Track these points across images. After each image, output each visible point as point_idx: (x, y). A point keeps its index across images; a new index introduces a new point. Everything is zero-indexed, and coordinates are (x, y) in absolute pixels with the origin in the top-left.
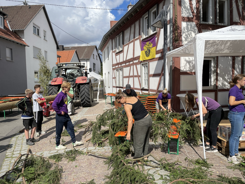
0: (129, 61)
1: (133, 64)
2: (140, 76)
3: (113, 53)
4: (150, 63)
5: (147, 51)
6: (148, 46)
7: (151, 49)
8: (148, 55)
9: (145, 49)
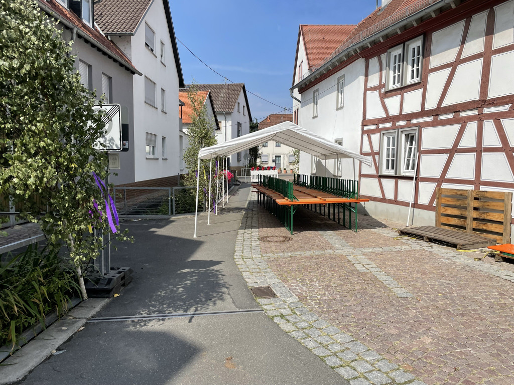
0: (456, 109)
1: (480, 118)
3: (368, 93)
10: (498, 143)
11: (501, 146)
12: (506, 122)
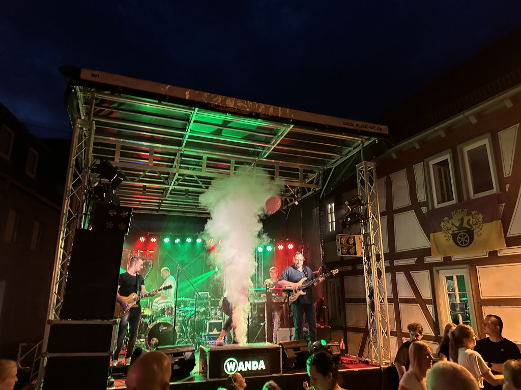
1: (392, 270)
2: (428, 301)
4: (477, 267)
5: (456, 232)
6: (462, 220)
7: (474, 226)
8: (466, 243)
9: (448, 230)
10: (410, 295)
11: (415, 297)
12: (415, 275)
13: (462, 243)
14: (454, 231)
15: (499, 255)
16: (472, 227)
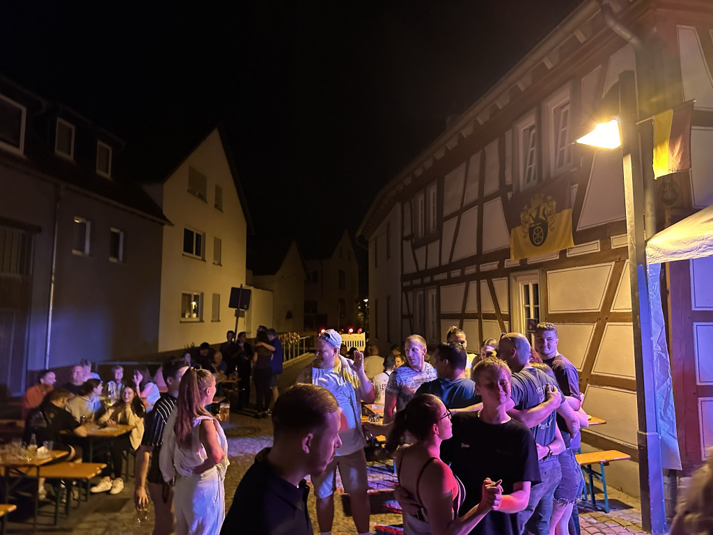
0: (462, 265)
1: (478, 276)
2: (505, 317)
3: (405, 242)
4: (548, 272)
5: (533, 225)
6: (538, 208)
7: (548, 217)
8: (540, 239)
9: (526, 223)
10: (492, 309)
11: (494, 312)
12: (496, 282)
13: (536, 241)
14: (531, 225)
15: (568, 256)
16: (546, 219)
